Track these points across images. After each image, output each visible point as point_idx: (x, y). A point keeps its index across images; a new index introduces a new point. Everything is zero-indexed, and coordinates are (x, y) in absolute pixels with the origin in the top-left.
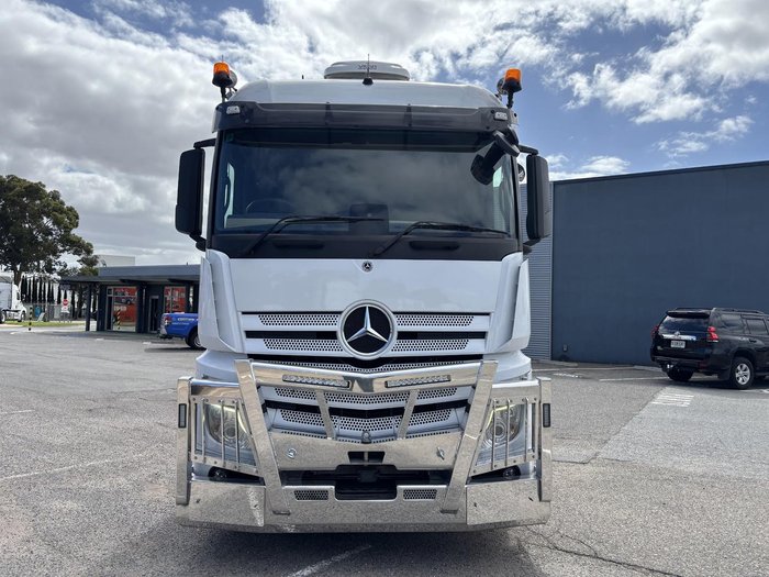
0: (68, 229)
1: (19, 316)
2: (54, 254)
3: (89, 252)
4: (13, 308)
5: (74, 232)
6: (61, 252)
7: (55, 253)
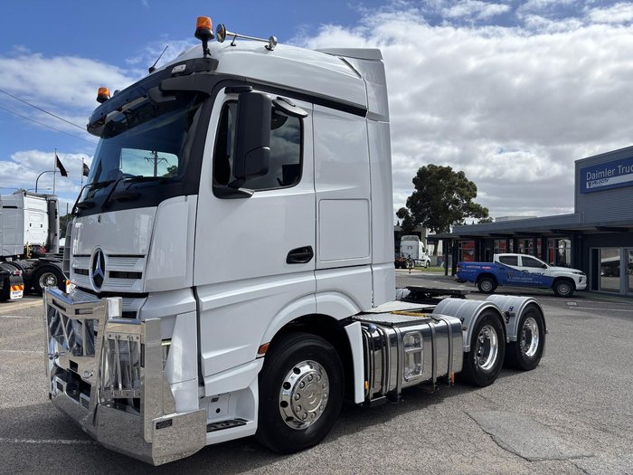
0: (468, 199)
1: (425, 264)
2: (460, 219)
3: (485, 215)
4: (420, 258)
5: (473, 200)
6: (465, 216)
7: (460, 217)
